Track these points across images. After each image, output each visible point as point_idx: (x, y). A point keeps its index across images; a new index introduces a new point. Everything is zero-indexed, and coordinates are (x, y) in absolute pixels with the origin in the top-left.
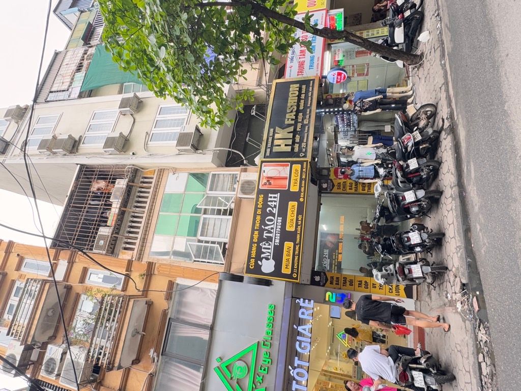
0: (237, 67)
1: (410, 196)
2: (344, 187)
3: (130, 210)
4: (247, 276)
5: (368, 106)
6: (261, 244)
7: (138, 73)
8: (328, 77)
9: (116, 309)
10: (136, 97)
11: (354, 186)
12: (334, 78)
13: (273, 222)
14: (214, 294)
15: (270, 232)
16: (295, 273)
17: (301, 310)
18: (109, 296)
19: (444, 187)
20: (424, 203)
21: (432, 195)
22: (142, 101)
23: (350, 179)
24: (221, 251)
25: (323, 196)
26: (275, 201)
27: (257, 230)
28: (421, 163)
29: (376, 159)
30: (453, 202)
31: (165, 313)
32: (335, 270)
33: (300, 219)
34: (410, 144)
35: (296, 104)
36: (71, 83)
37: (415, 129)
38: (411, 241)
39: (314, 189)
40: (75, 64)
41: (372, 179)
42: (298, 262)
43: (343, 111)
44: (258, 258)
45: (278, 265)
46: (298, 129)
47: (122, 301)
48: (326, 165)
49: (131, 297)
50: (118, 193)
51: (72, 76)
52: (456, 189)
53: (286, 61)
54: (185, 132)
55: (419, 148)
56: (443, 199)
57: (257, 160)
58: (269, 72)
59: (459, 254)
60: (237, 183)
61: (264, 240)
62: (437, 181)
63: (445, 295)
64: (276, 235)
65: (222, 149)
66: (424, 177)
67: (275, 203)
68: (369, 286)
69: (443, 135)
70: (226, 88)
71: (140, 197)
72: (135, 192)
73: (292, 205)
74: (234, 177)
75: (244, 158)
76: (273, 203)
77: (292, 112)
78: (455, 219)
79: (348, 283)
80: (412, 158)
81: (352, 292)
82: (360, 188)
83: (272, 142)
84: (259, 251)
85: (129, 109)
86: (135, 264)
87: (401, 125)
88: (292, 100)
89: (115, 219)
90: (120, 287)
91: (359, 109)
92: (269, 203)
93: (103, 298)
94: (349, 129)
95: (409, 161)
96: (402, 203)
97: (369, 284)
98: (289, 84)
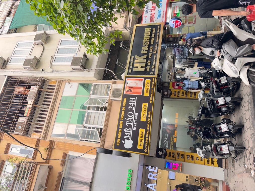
0: (111, 16)
1: (221, 101)
2: (178, 94)
3: (40, 106)
4: (114, 151)
5: (195, 43)
6: (124, 130)
7: (47, 18)
8: (169, 24)
9: (28, 171)
10: (45, 33)
11: (185, 94)
12: (173, 24)
13: (132, 116)
14: (93, 162)
15: (131, 122)
16: (146, 149)
17: (150, 174)
18: (23, 163)
19: (244, 95)
20: (230, 105)
21: (236, 100)
22: (49, 36)
23: (182, 89)
24: (98, 134)
25: (164, 100)
26: (134, 102)
27: (122, 120)
29: (199, 77)
30: (249, 105)
31: (60, 174)
32: (172, 148)
33: (149, 114)
35: (148, 40)
36: (3, 23)
38: (222, 130)
39: (159, 95)
40: (6, 12)
41: (196, 89)
42: (148, 142)
43: (179, 45)
44: (122, 138)
45: (135, 144)
46: (150, 57)
47: (33, 166)
48: (167, 80)
49: (38, 163)
50: (32, 96)
51: (4, 19)
52: (251, 97)
53: (143, 12)
54: (77, 56)
56: (243, 103)
57: (123, 76)
58: (131, 19)
59: (253, 139)
60: (110, 90)
61: (126, 127)
62: (239, 91)
63: (243, 165)
64: (134, 125)
65: (101, 68)
66: (231, 88)
67: (134, 104)
68: (194, 159)
70: (104, 29)
71: (46, 98)
72: (43, 95)
73: (145, 105)
74: (108, 87)
75: (115, 75)
77: (146, 45)
78: (250, 116)
79: (180, 157)
80: (223, 76)
81: (183, 163)
82: (189, 95)
83: (133, 65)
84: (123, 134)
85: (40, 41)
86: (42, 142)
88: (146, 38)
89: (29, 112)
90: (31, 157)
91: (189, 44)
92: (130, 104)
93: (20, 164)
94: (182, 57)
95: (221, 78)
96: (216, 105)
97: (194, 157)
98: (144, 27)
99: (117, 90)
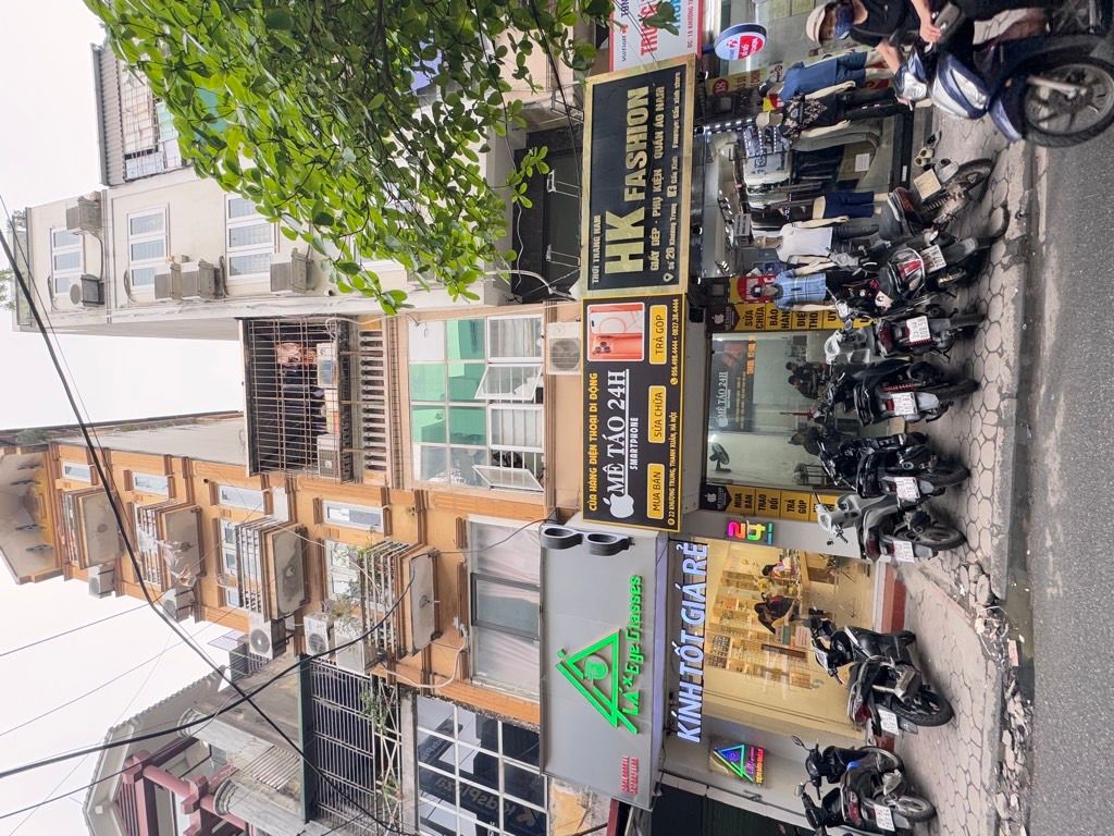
2: (759, 321)
3: (359, 403)
5: (816, 115)
6: (604, 469)
11: (780, 317)
12: (732, 51)
13: (622, 428)
15: (621, 447)
16: (672, 517)
17: (687, 561)
19: (985, 380)
26: (622, 386)
27: (593, 443)
28: (936, 332)
31: (462, 569)
33: (673, 420)
35: (644, 145)
36: (157, 129)
39: (697, 333)
41: (819, 303)
42: (676, 500)
44: (603, 491)
45: (640, 506)
51: (152, 112)
55: (936, 282)
56: (977, 402)
57: (576, 292)
60: (542, 339)
61: (609, 461)
65: (500, 272)
67: (623, 390)
68: (807, 510)
69: (1000, 252)
71: (367, 373)
72: (357, 365)
73: (657, 393)
75: (547, 285)
76: (619, 390)
77: (637, 168)
79: (768, 505)
81: (775, 521)
82: (794, 320)
83: (602, 250)
84: (603, 481)
86: (394, 493)
87: (897, 218)
88: (635, 136)
89: (337, 421)
90: (381, 529)
91: (795, 124)
92: (611, 390)
93: (361, 555)
94: (769, 148)
95: (910, 321)
96: (886, 414)
97: (808, 505)
98: (623, 86)
99: (565, 345)
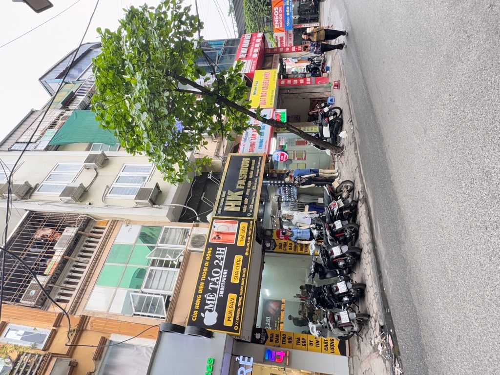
0: (200, 139)
1: (337, 251)
2: (285, 247)
3: (74, 259)
4: (188, 328)
5: (304, 181)
8: (273, 156)
9: (32, 370)
10: (103, 154)
11: (293, 245)
12: (278, 157)
13: (219, 274)
14: (150, 352)
15: (216, 284)
16: (237, 325)
17: (241, 369)
18: (26, 355)
19: (363, 245)
20: (348, 258)
21: (354, 251)
22: (108, 159)
23: (290, 240)
24: (164, 303)
25: (267, 256)
26: (222, 255)
27: (203, 281)
28: (344, 224)
29: (311, 224)
30: (370, 255)
33: (244, 272)
34: (336, 210)
35: (246, 173)
36: (41, 137)
37: (339, 198)
38: (340, 290)
39: (258, 247)
40: (48, 122)
41: (308, 240)
42: (240, 314)
43: (285, 184)
44: (202, 310)
45: (221, 318)
46: (247, 194)
47: (42, 361)
48: (270, 228)
49: (54, 355)
50: (65, 242)
51: (43, 131)
52: (370, 245)
53: (240, 139)
54: (146, 187)
55: (343, 213)
56: (363, 255)
57: (209, 217)
58: (226, 145)
59: (377, 300)
60: (188, 237)
61: (209, 291)
62: (358, 240)
63: (369, 342)
64: (221, 289)
65: (178, 205)
66: (347, 237)
68: (306, 344)
69: (360, 204)
70: (188, 154)
71: (87, 246)
72: (83, 241)
73: (238, 259)
74: (186, 233)
75: (197, 215)
77: (243, 179)
78: (371, 270)
79: (287, 340)
80: (337, 220)
81: (291, 350)
82: (298, 248)
83: (224, 203)
84: (203, 303)
85: (94, 164)
86: (66, 318)
87: (328, 194)
88: (243, 170)
89: (55, 267)
90: (41, 346)
91: (298, 182)
92: (217, 256)
93: (19, 356)
94: (290, 199)
95: (335, 222)
96: (331, 257)
97: (306, 341)
98: (241, 158)
99: (199, 237)
